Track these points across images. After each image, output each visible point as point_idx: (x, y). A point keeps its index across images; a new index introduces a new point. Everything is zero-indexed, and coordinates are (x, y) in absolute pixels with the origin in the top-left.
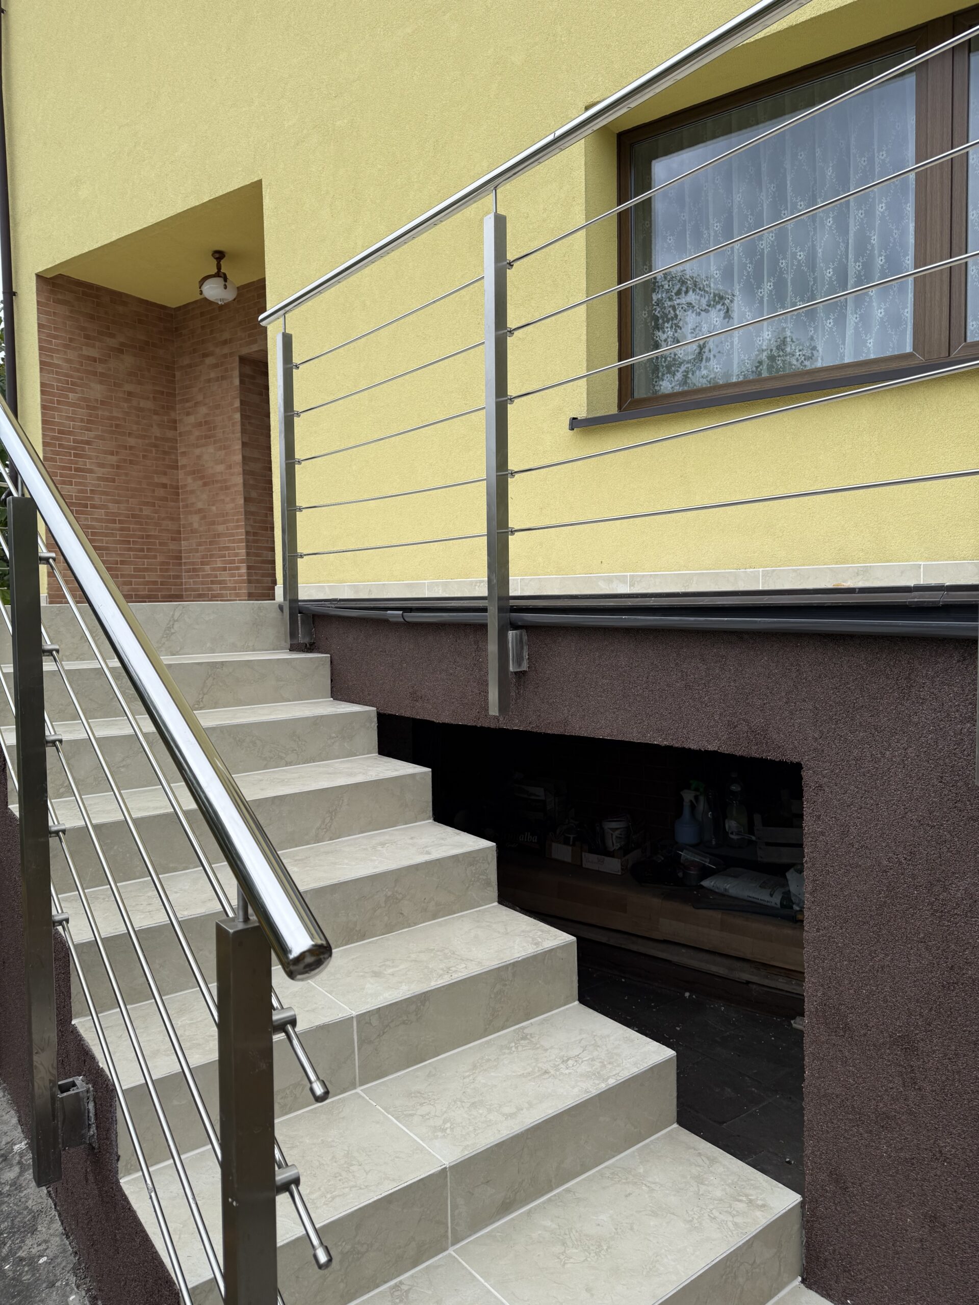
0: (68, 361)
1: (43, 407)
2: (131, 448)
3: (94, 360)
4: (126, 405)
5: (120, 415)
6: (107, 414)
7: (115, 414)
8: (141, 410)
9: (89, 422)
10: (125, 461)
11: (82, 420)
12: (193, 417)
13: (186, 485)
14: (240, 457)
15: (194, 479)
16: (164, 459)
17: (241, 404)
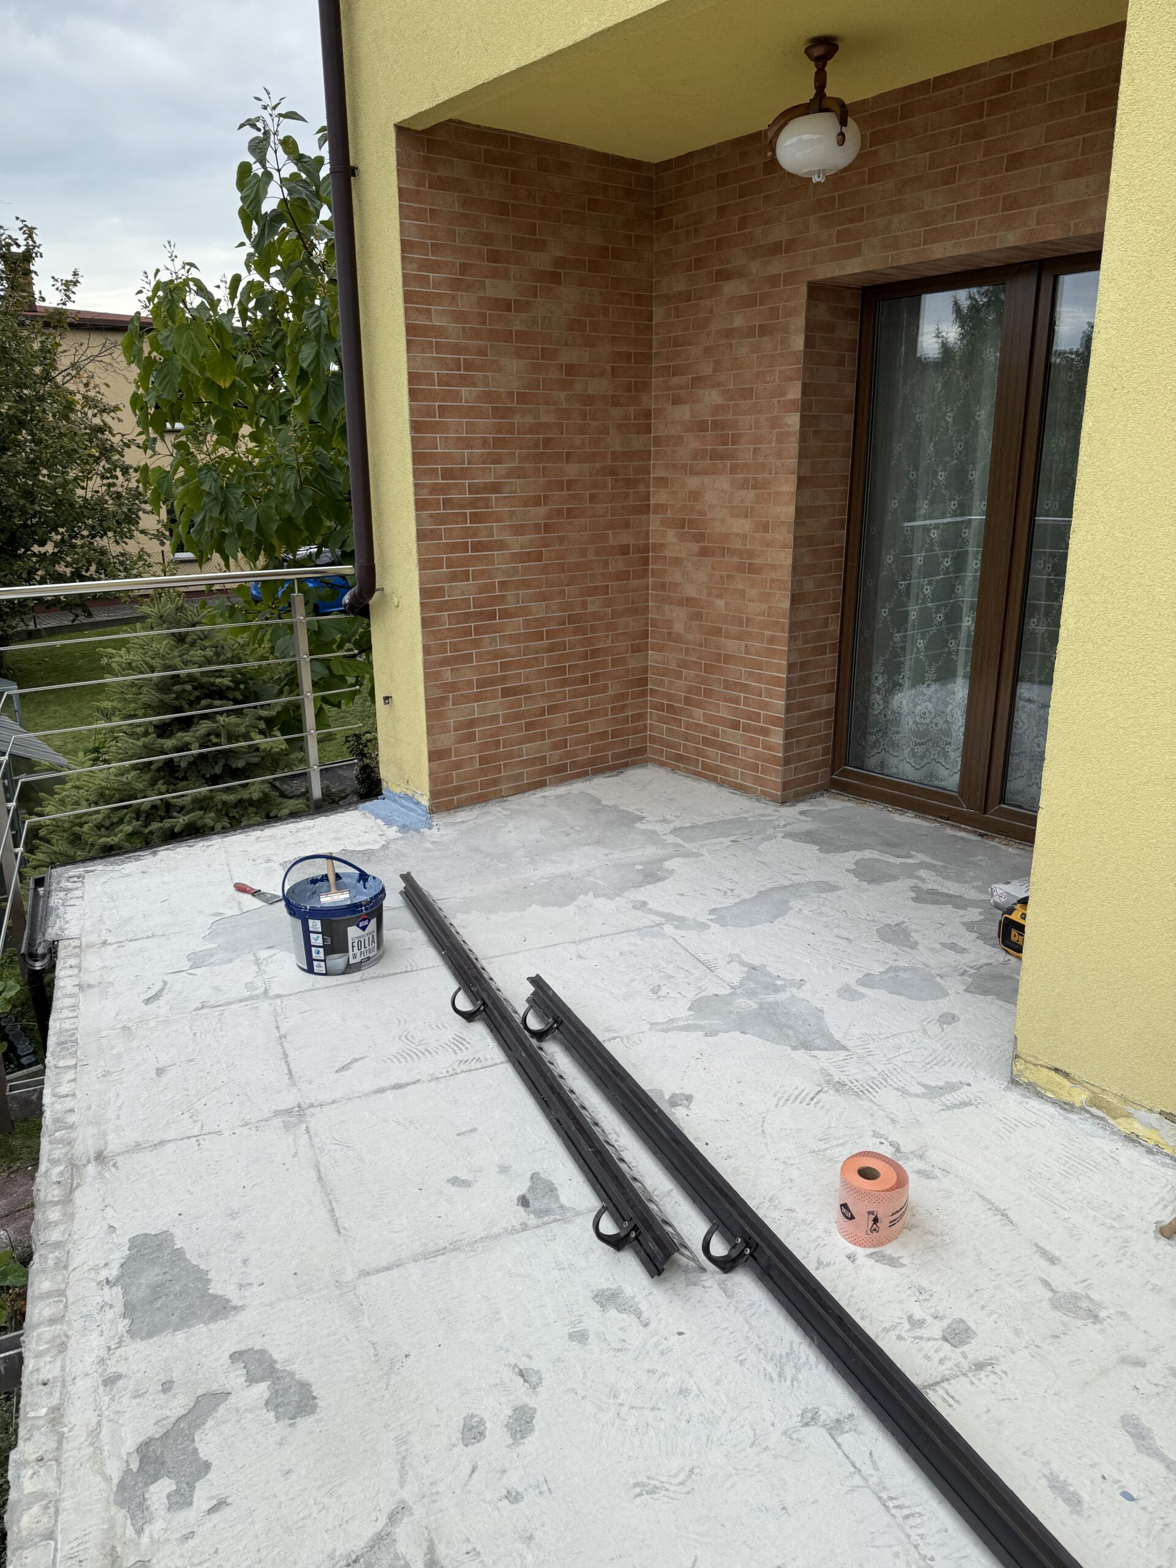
0: (459, 317)
1: (416, 427)
2: (571, 484)
3: (507, 306)
4: (562, 395)
5: (552, 419)
6: (529, 420)
7: (543, 419)
8: (589, 400)
9: (498, 443)
10: (559, 512)
11: (485, 443)
12: (686, 408)
13: (663, 545)
14: (792, 510)
15: (682, 537)
16: (627, 495)
17: (804, 394)
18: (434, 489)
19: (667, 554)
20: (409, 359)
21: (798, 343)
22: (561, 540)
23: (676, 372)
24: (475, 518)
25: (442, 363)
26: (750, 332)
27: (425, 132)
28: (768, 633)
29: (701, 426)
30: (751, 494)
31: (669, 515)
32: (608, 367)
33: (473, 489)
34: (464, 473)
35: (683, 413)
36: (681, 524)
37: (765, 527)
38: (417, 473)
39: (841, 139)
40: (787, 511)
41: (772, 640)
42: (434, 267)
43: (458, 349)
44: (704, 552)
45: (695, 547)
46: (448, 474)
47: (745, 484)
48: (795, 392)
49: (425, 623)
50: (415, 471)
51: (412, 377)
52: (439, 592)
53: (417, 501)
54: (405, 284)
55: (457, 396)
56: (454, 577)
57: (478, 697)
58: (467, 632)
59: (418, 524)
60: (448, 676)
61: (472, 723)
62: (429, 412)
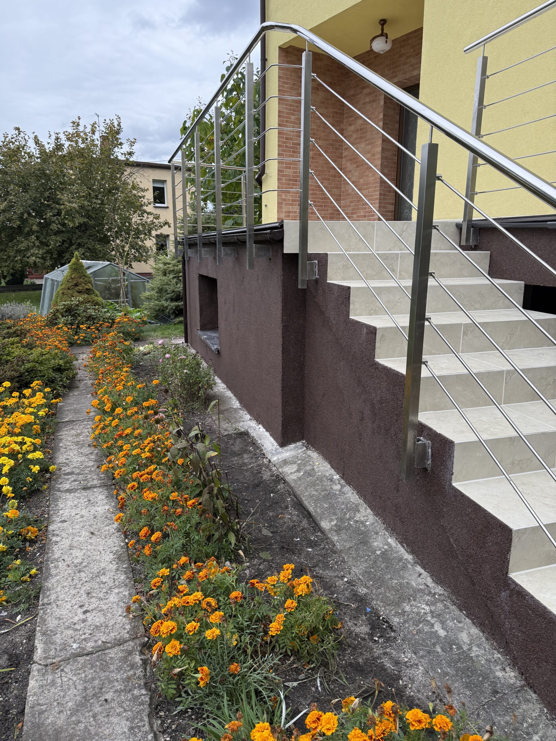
4: (318, 121)
7: (313, 127)
12: (353, 127)
13: (346, 168)
14: (381, 148)
15: (351, 164)
16: (336, 153)
17: (384, 116)
18: (283, 142)
19: (347, 170)
20: (279, 107)
21: (382, 103)
22: (317, 162)
23: (351, 117)
24: (293, 152)
25: (287, 109)
26: (370, 102)
27: (286, 48)
28: (374, 185)
29: (357, 130)
30: (370, 146)
31: (348, 158)
32: (331, 115)
33: (293, 144)
34: (291, 139)
35: (353, 128)
36: (351, 160)
37: (374, 155)
38: (279, 137)
39: (386, 42)
40: (379, 149)
41: (375, 187)
42: (286, 83)
43: (291, 106)
44: (357, 166)
45: (355, 166)
46: (287, 139)
47: (368, 144)
48: (381, 116)
49: (279, 179)
50: (278, 137)
51: (279, 112)
52: (282, 171)
53: (278, 145)
54: (279, 87)
55: (290, 118)
56: (287, 168)
57: (292, 205)
58: (289, 184)
59: (278, 151)
60: (284, 197)
61: (289, 212)
62: (283, 121)
